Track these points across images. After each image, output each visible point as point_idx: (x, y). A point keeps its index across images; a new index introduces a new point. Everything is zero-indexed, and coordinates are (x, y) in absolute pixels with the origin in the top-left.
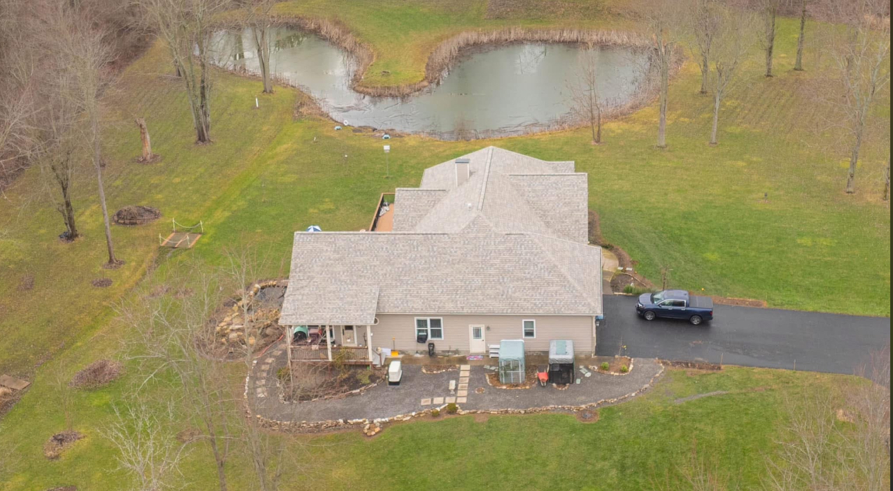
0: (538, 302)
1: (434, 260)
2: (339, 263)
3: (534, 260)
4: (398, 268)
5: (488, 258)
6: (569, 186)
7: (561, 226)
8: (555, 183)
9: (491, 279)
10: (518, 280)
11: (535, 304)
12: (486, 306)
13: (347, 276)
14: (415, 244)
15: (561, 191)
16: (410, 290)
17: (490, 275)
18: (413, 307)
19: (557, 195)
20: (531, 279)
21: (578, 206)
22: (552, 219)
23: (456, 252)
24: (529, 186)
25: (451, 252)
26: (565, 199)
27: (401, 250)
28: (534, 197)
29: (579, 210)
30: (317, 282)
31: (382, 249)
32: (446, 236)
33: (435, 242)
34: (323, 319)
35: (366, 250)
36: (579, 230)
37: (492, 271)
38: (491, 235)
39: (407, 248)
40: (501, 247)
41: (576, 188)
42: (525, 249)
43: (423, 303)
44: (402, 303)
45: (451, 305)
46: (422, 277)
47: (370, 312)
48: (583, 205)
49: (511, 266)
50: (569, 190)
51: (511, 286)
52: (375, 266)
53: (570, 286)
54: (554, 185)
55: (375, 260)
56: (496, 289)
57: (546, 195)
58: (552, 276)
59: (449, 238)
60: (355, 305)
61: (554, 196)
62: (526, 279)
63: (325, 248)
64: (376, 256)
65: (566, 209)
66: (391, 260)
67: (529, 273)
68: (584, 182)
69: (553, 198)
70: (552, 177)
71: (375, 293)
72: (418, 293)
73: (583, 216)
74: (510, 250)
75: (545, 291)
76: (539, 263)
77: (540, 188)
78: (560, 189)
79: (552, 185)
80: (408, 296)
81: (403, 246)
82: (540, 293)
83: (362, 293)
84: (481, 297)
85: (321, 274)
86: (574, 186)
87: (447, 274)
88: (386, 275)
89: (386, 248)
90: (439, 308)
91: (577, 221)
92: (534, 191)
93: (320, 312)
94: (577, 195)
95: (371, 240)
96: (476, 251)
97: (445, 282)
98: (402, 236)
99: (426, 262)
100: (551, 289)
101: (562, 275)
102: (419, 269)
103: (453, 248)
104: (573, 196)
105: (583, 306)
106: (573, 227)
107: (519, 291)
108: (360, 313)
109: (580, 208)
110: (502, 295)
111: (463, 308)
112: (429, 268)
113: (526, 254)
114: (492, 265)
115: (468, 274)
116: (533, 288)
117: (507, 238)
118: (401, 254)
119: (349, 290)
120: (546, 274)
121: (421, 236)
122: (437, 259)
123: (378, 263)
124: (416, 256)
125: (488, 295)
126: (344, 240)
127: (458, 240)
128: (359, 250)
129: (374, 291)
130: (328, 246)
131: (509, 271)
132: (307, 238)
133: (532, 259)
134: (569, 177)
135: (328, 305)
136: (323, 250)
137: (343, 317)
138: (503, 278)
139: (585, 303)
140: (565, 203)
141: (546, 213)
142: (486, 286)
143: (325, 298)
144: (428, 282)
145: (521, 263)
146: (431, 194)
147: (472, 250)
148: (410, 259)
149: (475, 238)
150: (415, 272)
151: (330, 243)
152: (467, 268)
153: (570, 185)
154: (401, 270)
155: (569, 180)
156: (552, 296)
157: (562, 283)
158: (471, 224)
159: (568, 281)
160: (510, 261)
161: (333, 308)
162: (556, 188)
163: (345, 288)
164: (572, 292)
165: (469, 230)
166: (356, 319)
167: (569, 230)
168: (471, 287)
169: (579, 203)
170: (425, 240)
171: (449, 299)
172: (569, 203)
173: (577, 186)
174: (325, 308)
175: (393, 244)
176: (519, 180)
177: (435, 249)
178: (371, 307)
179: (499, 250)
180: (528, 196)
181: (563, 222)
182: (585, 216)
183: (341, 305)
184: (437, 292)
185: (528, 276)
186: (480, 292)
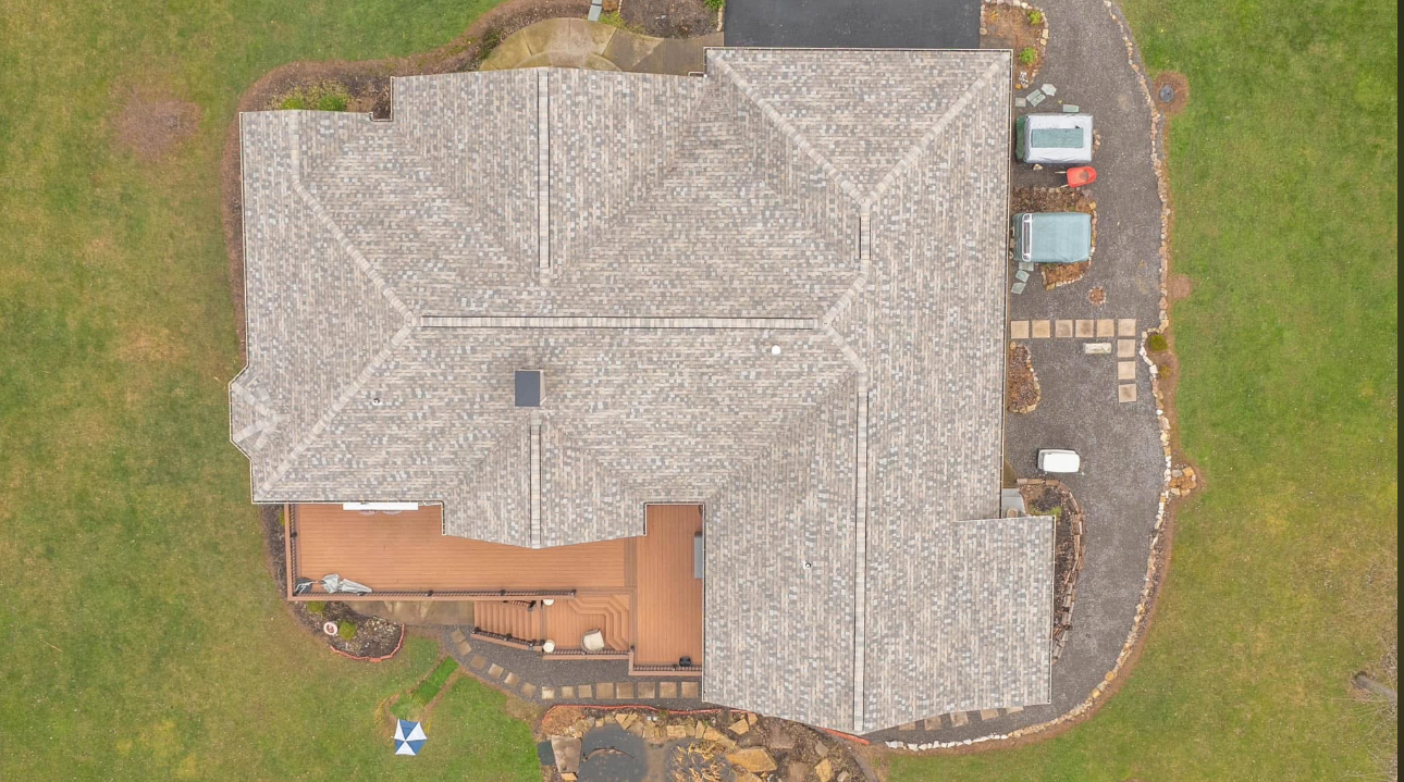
0: (991, 185)
1: (914, 413)
2: (918, 620)
3: (917, 193)
4: (928, 488)
5: (913, 295)
6: (575, 116)
7: (669, 138)
8: (569, 151)
9: (951, 285)
10: (952, 229)
11: (993, 190)
12: (993, 292)
13: (939, 597)
14: (883, 461)
15: (589, 136)
16: (966, 456)
17: (943, 289)
18: (993, 445)
19: (599, 145)
20: (951, 200)
21: (624, 95)
22: (653, 161)
23: (901, 369)
24: (575, 216)
25: (901, 379)
26: (607, 127)
27: (895, 490)
28: (603, 204)
29: (633, 95)
30: (949, 655)
31: (893, 532)
32: (871, 395)
33: (882, 417)
34: (1040, 620)
35: (894, 568)
36: (676, 96)
37: (936, 284)
38: (872, 293)
39: (892, 477)
40: (894, 269)
41: (580, 98)
42: (897, 213)
43: (987, 423)
44: (986, 467)
45: (992, 367)
46: (943, 435)
47: (1025, 526)
48: (620, 83)
49: (929, 244)
50: (585, 118)
51: (962, 242)
52: (924, 540)
53: (964, 115)
54: (573, 153)
55: (912, 542)
56: (967, 273)
57: (599, 175)
58: (947, 152)
59: (875, 386)
60: (1008, 562)
61: (599, 154)
62: (951, 209)
63: (891, 657)
64: (906, 542)
65: (630, 126)
66: (913, 508)
67: (941, 205)
68: (565, 77)
69: (605, 157)
70: (555, 159)
71: (980, 528)
72: (970, 439)
73: (647, 86)
74: (900, 246)
75: (972, 168)
76: (923, 182)
77: (579, 188)
78: (582, 139)
79: (573, 159)
80: (975, 458)
81: (888, 487)
82: (976, 180)
83: (979, 553)
84: (980, 304)
85: (935, 650)
86: (576, 104)
87: (941, 381)
88: (938, 513)
89: (892, 523)
90: (995, 390)
91: (657, 102)
92: (588, 203)
93: (1023, 630)
94: (599, 97)
95: (876, 560)
96: (899, 324)
97: (954, 384)
98: (870, 494)
99: (918, 432)
100: (969, 155)
101: (947, 132)
102: (932, 443)
103: (893, 376)
104: (599, 107)
105: (998, 88)
106: (671, 110)
107: (971, 224)
108: (1028, 549)
109: (628, 91)
110: (978, 260)
111: (996, 341)
112: (929, 423)
113: (909, 210)
114: (926, 286)
115: (941, 336)
116: (967, 194)
117: (878, 255)
118: (903, 488)
119: (970, 582)
120: (943, 165)
121: (870, 451)
122: (913, 409)
123: (918, 536)
124: (907, 455)
125: (976, 291)
126: (876, 622)
127: (878, 368)
128: (894, 582)
129: (974, 531)
130: (887, 651)
131: (937, 248)
132: (871, 703)
133: (916, 197)
134: (555, 113)
135: (1010, 616)
136: (893, 661)
137: (1037, 580)
138: (950, 259)
139: (994, 85)
140: (615, 126)
141: (639, 173)
142: (962, 295)
143: (991, 628)
144: (952, 421)
145: (922, 222)
146: (549, 459)
147: (898, 332)
148: (912, 467)
149: (876, 327)
150: (936, 452)
151: (880, 650)
152: (930, 340)
153: (573, 112)
154: (931, 483)
155: (560, 116)
156: (980, 153)
157: (960, 132)
158: (849, 340)
159: (957, 117)
160: (919, 247)
161: (1016, 604)
162: (581, 149)
163: (965, 593)
164: (974, 111)
165: (860, 343)
166: (1042, 553)
167: (677, 119)
168: (962, 327)
169: (615, 94)
170: (878, 441)
171: (982, 372)
172: (616, 117)
173: (577, 94)
174: (1015, 621)
175: (884, 510)
176: (560, 241)
177: (894, 415)
178: (1014, 528)
179: (900, 272)
180: (598, 218)
181: (660, 134)
182: (645, 80)
183: (1006, 592)
184: (970, 397)
185: (946, 205)
186: (972, 308)
